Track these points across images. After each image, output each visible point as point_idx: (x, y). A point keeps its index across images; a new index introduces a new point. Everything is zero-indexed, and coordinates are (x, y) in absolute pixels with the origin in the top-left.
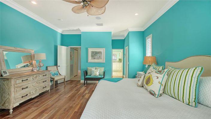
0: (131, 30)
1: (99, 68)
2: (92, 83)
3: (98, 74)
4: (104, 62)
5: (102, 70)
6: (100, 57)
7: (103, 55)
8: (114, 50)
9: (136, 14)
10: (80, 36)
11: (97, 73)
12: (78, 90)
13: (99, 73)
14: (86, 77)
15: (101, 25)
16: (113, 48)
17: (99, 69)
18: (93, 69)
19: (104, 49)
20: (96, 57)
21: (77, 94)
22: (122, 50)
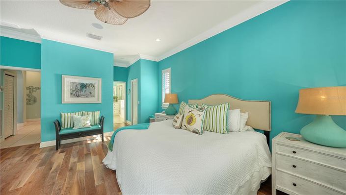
0: (143, 57)
1: (89, 113)
2: (74, 143)
3: (89, 124)
4: (100, 101)
5: (97, 115)
6: (91, 93)
7: (98, 91)
8: (115, 83)
9: (158, 40)
10: (38, 46)
11: (88, 122)
12: (47, 163)
13: (90, 121)
14: (60, 134)
15: (99, 38)
16: (115, 80)
17: (91, 115)
18: (77, 116)
19: (100, 80)
20: (83, 93)
21: (52, 171)
22: (123, 84)
